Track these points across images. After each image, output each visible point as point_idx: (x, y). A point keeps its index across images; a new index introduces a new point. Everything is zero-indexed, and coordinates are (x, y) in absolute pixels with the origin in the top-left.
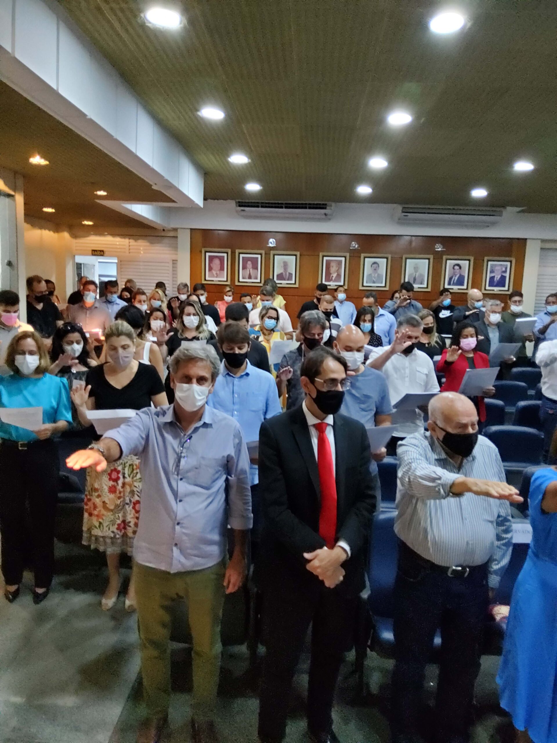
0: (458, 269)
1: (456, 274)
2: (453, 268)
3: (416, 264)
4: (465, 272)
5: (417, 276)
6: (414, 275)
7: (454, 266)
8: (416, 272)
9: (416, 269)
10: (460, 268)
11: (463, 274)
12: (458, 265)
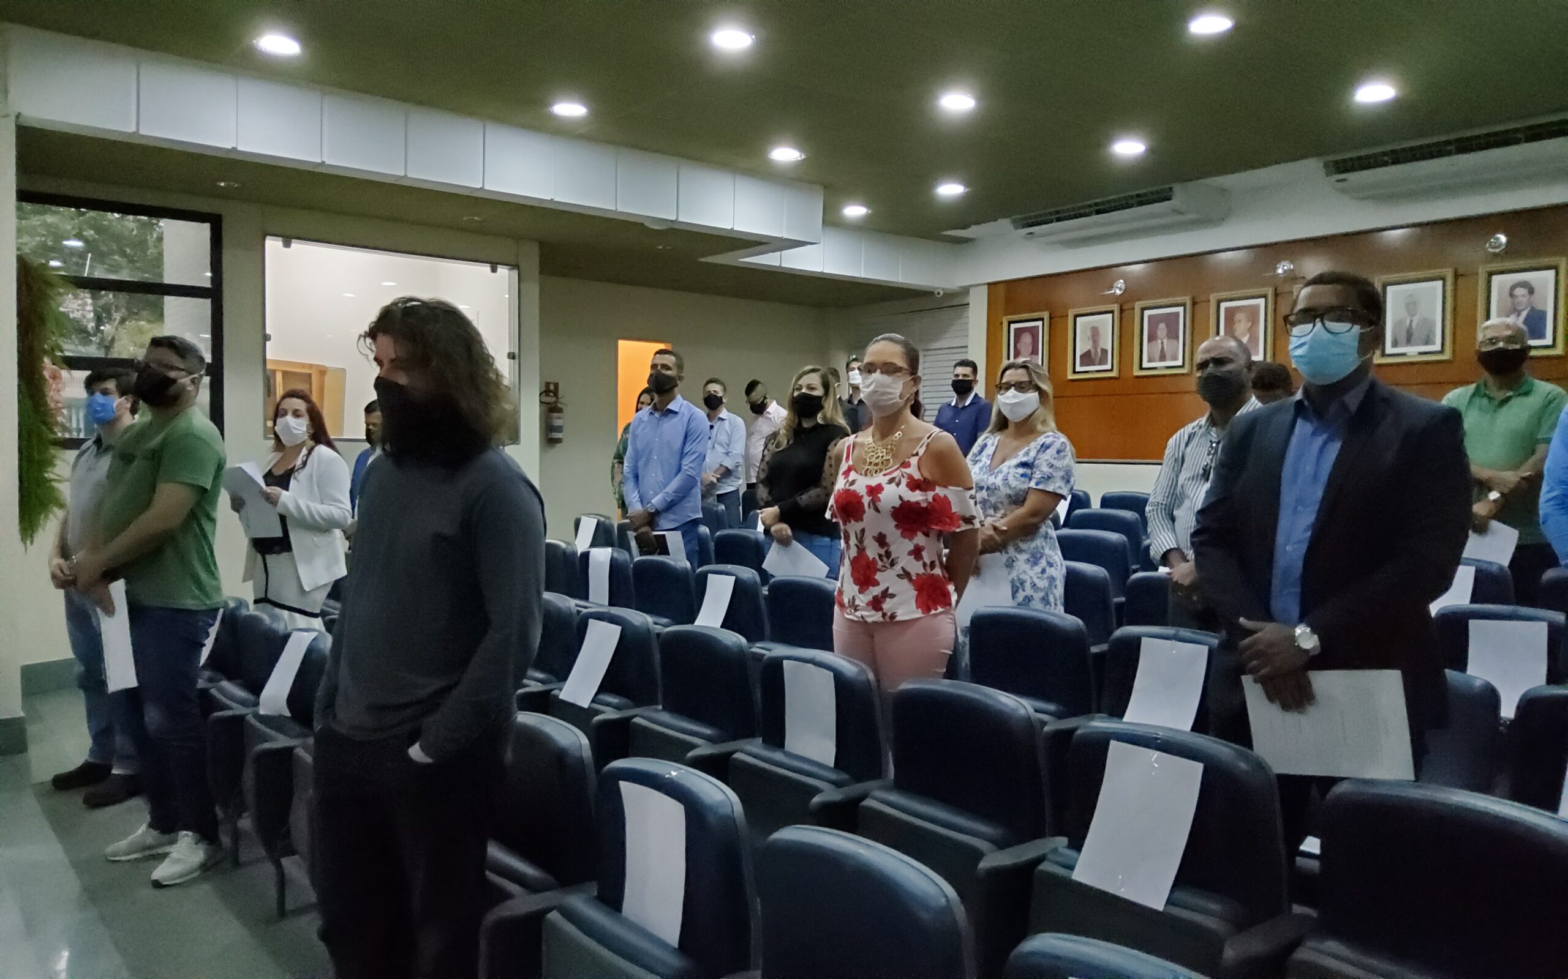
0: (1523, 296)
1: (1519, 308)
2: (1511, 295)
3: (1411, 296)
4: (1546, 303)
5: (1414, 325)
6: (1408, 323)
7: (1513, 288)
8: (1412, 315)
9: (1411, 306)
10: (1531, 291)
11: (1539, 307)
12: (1524, 284)
